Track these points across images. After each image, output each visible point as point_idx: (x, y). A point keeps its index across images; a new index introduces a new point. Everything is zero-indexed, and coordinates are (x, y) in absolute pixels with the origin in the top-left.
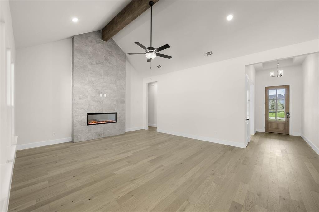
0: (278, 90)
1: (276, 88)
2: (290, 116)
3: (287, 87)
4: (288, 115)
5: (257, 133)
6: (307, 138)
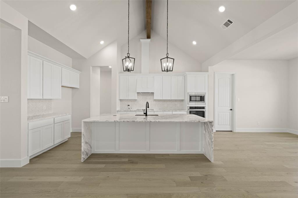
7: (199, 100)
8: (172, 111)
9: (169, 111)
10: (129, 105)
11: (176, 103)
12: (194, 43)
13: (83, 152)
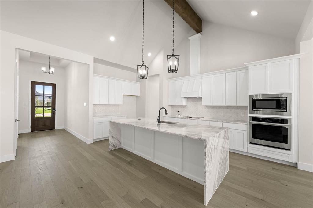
0: (45, 86)
1: (44, 84)
2: (56, 112)
3: (54, 86)
4: (54, 111)
5: (21, 136)
6: (70, 129)
7: (275, 107)
8: (222, 122)
9: (217, 121)
10: (179, 112)
11: (238, 111)
12: (254, 13)
13: (110, 144)
